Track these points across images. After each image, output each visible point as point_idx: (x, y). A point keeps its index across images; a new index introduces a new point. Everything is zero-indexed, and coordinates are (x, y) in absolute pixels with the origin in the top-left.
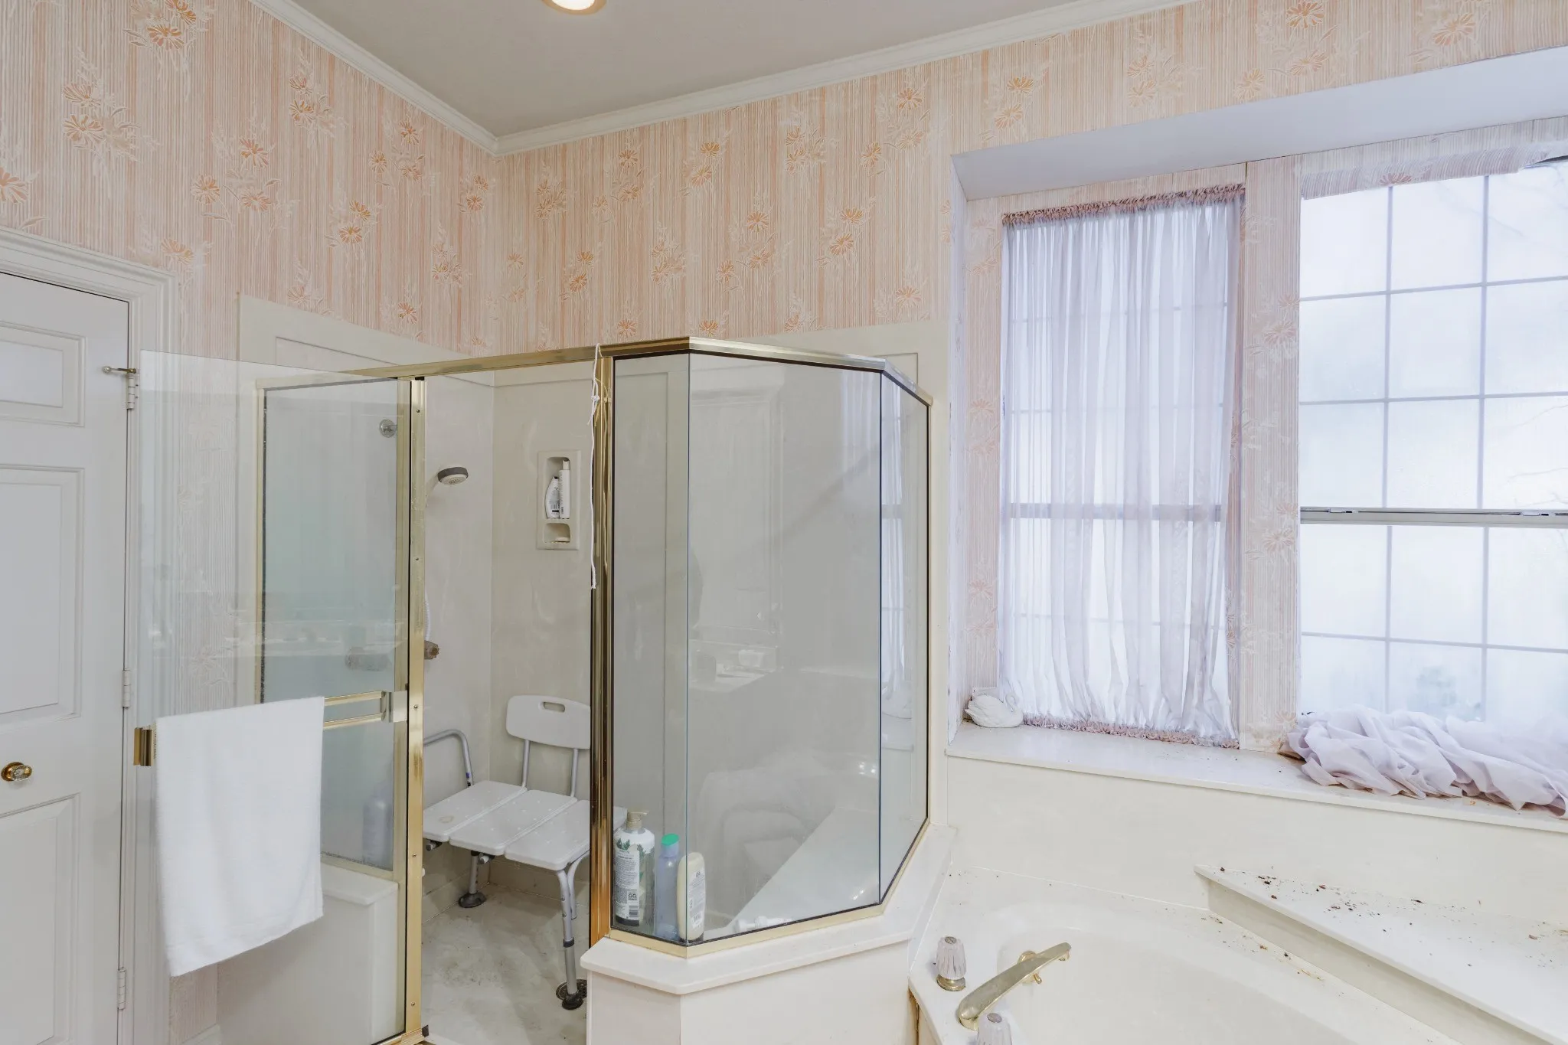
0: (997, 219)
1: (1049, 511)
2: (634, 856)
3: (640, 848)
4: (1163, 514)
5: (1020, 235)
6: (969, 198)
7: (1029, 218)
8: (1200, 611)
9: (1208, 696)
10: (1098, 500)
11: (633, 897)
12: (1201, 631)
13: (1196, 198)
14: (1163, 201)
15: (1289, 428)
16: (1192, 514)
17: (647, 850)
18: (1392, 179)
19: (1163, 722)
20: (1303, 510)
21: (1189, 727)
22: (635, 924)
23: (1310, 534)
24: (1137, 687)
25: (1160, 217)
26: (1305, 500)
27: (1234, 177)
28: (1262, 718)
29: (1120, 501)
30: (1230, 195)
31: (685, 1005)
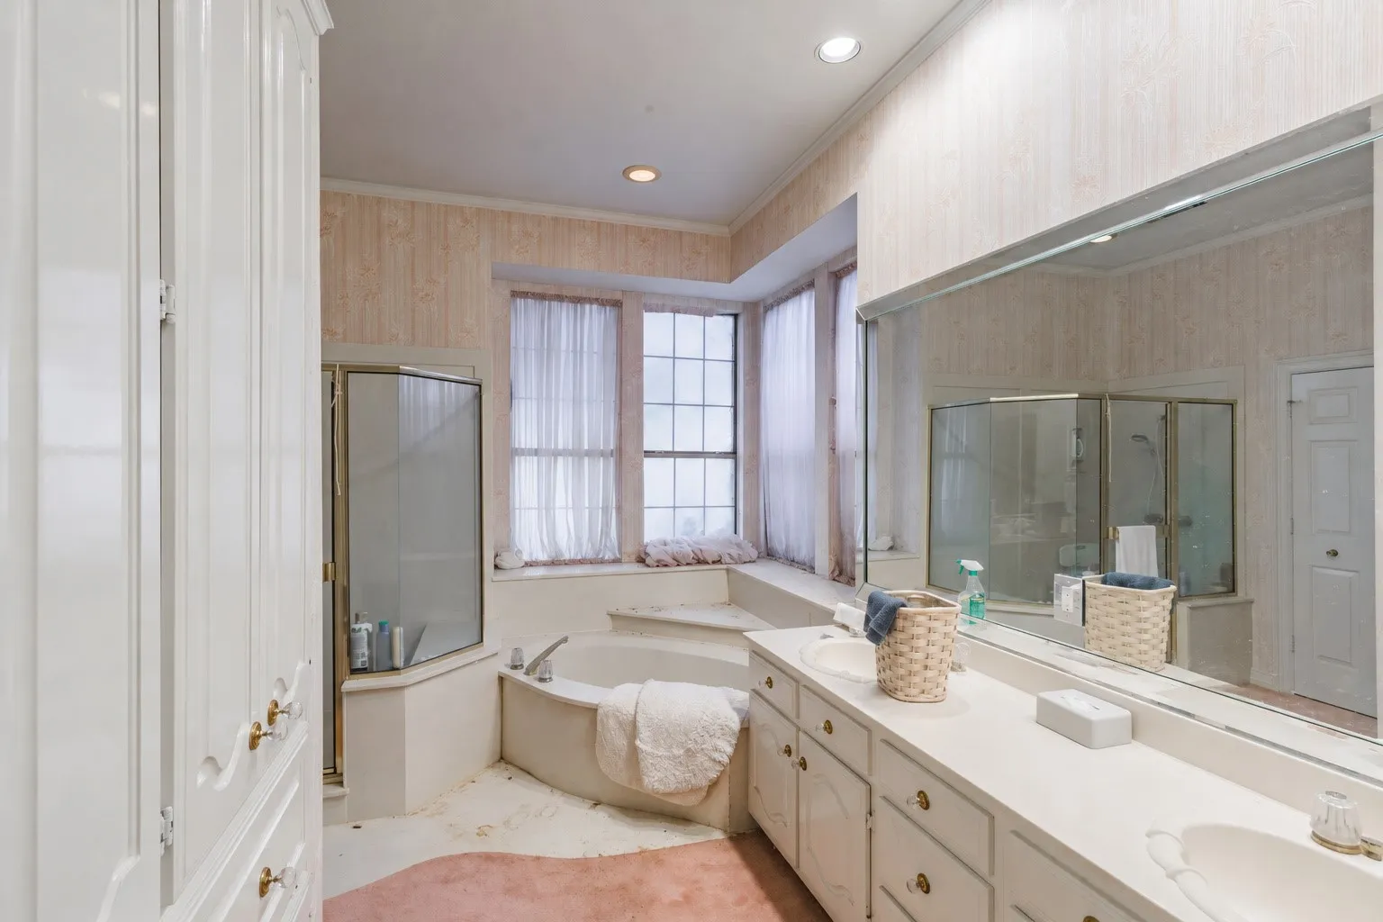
0: (507, 293)
1: (536, 452)
2: (364, 634)
3: (367, 630)
4: (589, 453)
5: (520, 302)
6: (495, 278)
7: (525, 295)
8: (606, 499)
9: (608, 540)
10: (560, 447)
11: (363, 655)
12: (605, 509)
13: (602, 303)
14: (591, 301)
15: (640, 414)
16: (602, 454)
17: (370, 630)
18: (675, 311)
19: (590, 555)
20: (645, 452)
21: (600, 556)
22: (365, 669)
23: (648, 462)
24: (579, 539)
25: (587, 307)
26: (646, 448)
27: (618, 296)
28: (630, 548)
29: (570, 447)
30: (617, 304)
31: (407, 692)
